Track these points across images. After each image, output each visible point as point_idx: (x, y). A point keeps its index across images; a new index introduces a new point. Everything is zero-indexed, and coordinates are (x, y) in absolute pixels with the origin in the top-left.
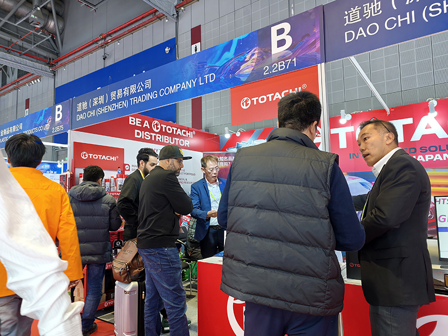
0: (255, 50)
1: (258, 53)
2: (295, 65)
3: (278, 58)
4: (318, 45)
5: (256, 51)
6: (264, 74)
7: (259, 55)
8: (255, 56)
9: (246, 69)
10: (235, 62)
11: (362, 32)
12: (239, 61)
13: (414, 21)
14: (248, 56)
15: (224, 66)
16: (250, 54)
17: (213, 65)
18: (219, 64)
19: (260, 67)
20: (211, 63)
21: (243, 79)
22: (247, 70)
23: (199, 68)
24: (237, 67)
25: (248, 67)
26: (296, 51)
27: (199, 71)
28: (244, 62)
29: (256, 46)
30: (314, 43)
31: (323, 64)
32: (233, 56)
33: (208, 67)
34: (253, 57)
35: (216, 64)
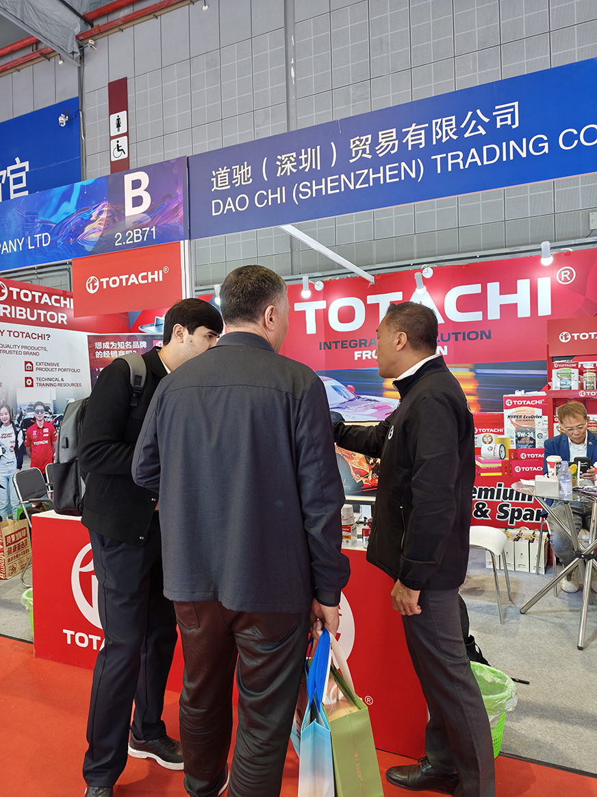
0: (103, 206)
1: (108, 211)
2: (154, 238)
3: (134, 223)
4: (181, 213)
5: (105, 207)
6: (116, 244)
7: (109, 215)
8: (104, 216)
9: (92, 233)
10: (75, 220)
11: (230, 205)
12: (82, 219)
13: (284, 201)
14: (95, 214)
15: (62, 225)
16: (97, 212)
17: (47, 219)
18: (56, 219)
19: (110, 232)
20: (43, 216)
21: (89, 248)
22: (93, 235)
23: (27, 221)
24: (80, 229)
25: (94, 231)
26: (155, 217)
27: (27, 226)
28: (89, 222)
29: (106, 200)
30: (177, 208)
31: (187, 241)
32: (74, 211)
33: (40, 223)
34: (101, 217)
35: (52, 219)
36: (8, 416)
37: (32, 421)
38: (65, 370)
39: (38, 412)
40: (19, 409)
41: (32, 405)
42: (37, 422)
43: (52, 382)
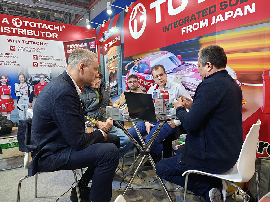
36: (24, 79)
37: (37, 82)
38: (56, 60)
39: (41, 78)
40: (30, 76)
41: (37, 75)
42: (41, 83)
43: (49, 65)
